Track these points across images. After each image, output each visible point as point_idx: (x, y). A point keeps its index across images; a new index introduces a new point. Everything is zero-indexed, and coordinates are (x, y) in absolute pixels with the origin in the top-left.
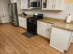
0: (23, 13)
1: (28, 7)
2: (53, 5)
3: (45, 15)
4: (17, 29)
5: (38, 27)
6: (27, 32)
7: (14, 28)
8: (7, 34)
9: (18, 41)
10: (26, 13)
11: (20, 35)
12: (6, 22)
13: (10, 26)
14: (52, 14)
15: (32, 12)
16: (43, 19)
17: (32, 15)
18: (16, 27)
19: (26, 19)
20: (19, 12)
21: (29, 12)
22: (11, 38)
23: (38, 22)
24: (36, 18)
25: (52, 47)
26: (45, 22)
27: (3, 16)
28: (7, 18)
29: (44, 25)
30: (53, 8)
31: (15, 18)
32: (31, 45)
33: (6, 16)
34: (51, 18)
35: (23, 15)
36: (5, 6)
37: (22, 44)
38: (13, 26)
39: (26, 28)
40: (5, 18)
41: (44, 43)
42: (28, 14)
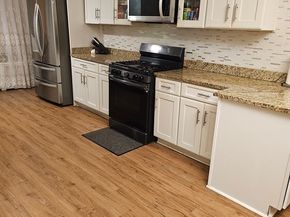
0: (94, 43)
1: (120, 17)
2: (228, 7)
4: (64, 116)
5: (158, 103)
7: (48, 109)
8: (20, 136)
9: (69, 165)
12: (14, 84)
13: (32, 102)
14: (225, 46)
15: (136, 38)
16: (184, 70)
19: (107, 68)
21: (123, 37)
22: (36, 150)
23: (159, 82)
24: (152, 66)
26: (190, 82)
28: (19, 63)
29: (187, 95)
30: (226, 19)
31: (58, 64)
32: (125, 182)
33: (14, 54)
34: (221, 66)
35: (93, 51)
36: (10, 8)
37: (83, 179)
38: (44, 103)
39: (105, 110)
40: (10, 63)
42: (116, 47)
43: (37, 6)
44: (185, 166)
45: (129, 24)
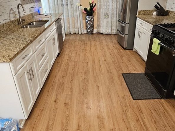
35: (154, 13)
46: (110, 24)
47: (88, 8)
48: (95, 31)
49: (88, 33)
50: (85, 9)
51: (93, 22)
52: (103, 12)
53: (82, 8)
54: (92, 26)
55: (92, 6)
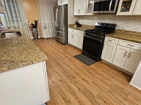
0: (76, 22)
1: (88, 12)
3: (121, 26)
6: (83, 55)
10: (81, 22)
11: (72, 59)
12: (48, 37)
13: (54, 43)
15: (93, 20)
17: (91, 26)
18: (63, 45)
20: (71, 21)
23: (107, 38)
25: (136, 88)
27: (45, 28)
31: (64, 30)
33: (49, 27)
35: (76, 26)
39: (81, 47)
40: (47, 30)
41: (117, 77)
42: (84, 24)
43: (57, 9)
44: (116, 73)
45: (93, 14)
46: (48, 33)
47: (34, 24)
48: (39, 37)
49: (35, 39)
50: (32, 24)
51: (38, 32)
52: (43, 26)
53: (30, 23)
54: (38, 34)
55: (36, 22)
